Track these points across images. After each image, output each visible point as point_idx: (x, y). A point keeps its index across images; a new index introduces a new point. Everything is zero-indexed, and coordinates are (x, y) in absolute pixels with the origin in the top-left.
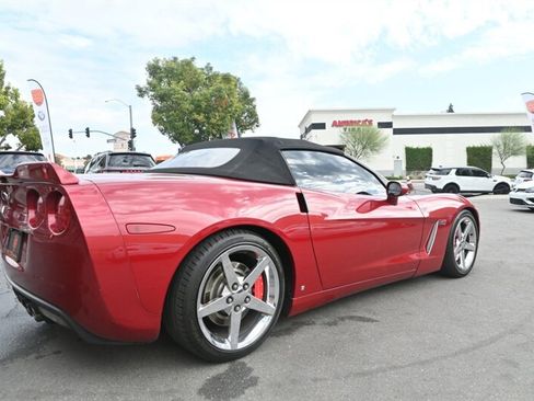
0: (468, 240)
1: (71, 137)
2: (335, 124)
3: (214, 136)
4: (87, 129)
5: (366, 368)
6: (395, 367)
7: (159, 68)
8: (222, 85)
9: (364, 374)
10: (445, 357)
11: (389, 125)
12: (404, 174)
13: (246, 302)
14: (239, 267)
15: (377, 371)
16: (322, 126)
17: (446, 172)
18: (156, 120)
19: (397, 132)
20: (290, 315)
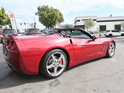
0: (112, 49)
1: (21, 25)
2: (82, 20)
3: (53, 24)
4: (25, 23)
5: (86, 80)
6: (93, 80)
7: (40, 8)
8: (55, 12)
9: (85, 81)
10: (104, 77)
11: (96, 20)
12: (99, 32)
13: (58, 65)
14: (56, 57)
15: (88, 81)
16: (79, 21)
17: (109, 31)
18: (40, 21)
19: (98, 22)
20: (69, 68)
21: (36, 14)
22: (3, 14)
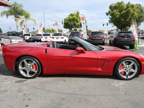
7: (112, 7)
13: (30, 69)
20: (44, 74)
21: (107, 14)
22: (77, 17)
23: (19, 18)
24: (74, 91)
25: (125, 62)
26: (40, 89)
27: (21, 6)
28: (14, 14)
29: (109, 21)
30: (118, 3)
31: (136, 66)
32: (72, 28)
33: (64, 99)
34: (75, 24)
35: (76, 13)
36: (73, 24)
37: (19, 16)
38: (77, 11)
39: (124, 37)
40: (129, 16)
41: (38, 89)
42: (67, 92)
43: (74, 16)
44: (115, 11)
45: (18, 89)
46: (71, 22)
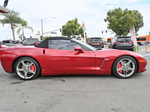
1: (102, 33)
7: (110, 13)
20: (42, 75)
21: (105, 21)
22: (75, 24)
23: (15, 26)
24: (73, 89)
25: (122, 61)
26: (38, 88)
27: (18, 13)
28: (10, 23)
29: (108, 27)
30: (116, 10)
31: (133, 64)
32: (70, 35)
33: (62, 95)
34: (73, 32)
35: (74, 20)
36: (71, 31)
37: (16, 24)
38: (75, 18)
39: (123, 42)
40: (127, 22)
41: (37, 88)
42: (66, 90)
43: (72, 23)
44: (113, 17)
45: (16, 89)
46: (69, 29)
